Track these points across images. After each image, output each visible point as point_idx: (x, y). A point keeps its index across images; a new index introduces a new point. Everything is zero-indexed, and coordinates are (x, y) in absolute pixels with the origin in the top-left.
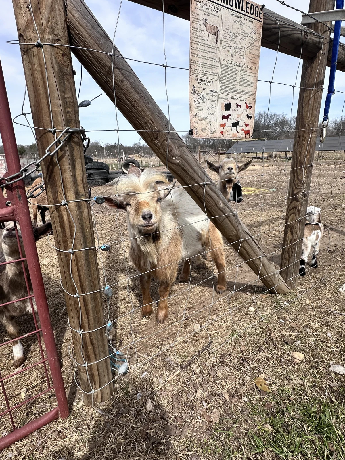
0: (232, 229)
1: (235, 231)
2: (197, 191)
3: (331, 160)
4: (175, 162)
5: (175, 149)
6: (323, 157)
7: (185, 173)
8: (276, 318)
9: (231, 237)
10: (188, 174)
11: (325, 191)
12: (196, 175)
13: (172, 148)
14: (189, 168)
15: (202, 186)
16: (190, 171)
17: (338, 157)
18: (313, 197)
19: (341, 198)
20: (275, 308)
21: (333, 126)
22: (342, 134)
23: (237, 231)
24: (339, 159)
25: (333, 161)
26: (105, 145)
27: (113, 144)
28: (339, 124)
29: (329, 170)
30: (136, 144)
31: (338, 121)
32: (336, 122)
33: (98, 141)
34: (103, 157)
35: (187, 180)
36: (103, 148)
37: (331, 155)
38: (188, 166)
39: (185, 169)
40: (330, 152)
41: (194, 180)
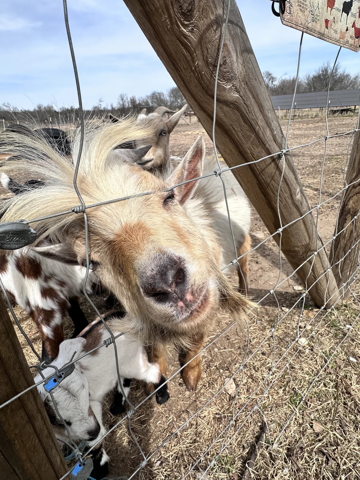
0: (304, 236)
1: (307, 239)
2: (263, 170)
3: (307, 119)
4: (230, 99)
5: (234, 58)
6: (299, 116)
7: (246, 127)
8: (343, 356)
9: (296, 249)
10: (252, 128)
11: (316, 153)
12: (268, 133)
13: (229, 53)
14: (258, 114)
15: (276, 160)
16: (260, 123)
17: (314, 115)
18: (307, 161)
19: (338, 160)
20: (336, 335)
21: (306, 81)
22: (314, 90)
23: (309, 238)
24: (314, 118)
25: (309, 119)
26: (60, 109)
27: (70, 108)
28: (312, 79)
29: (310, 129)
30: (95, 108)
31: (311, 76)
32: (309, 77)
33: (50, 105)
34: (59, 123)
35: (247, 146)
36: (58, 113)
37: (305, 113)
38: (256, 109)
39: (250, 117)
40: (304, 110)
41: (262, 143)
